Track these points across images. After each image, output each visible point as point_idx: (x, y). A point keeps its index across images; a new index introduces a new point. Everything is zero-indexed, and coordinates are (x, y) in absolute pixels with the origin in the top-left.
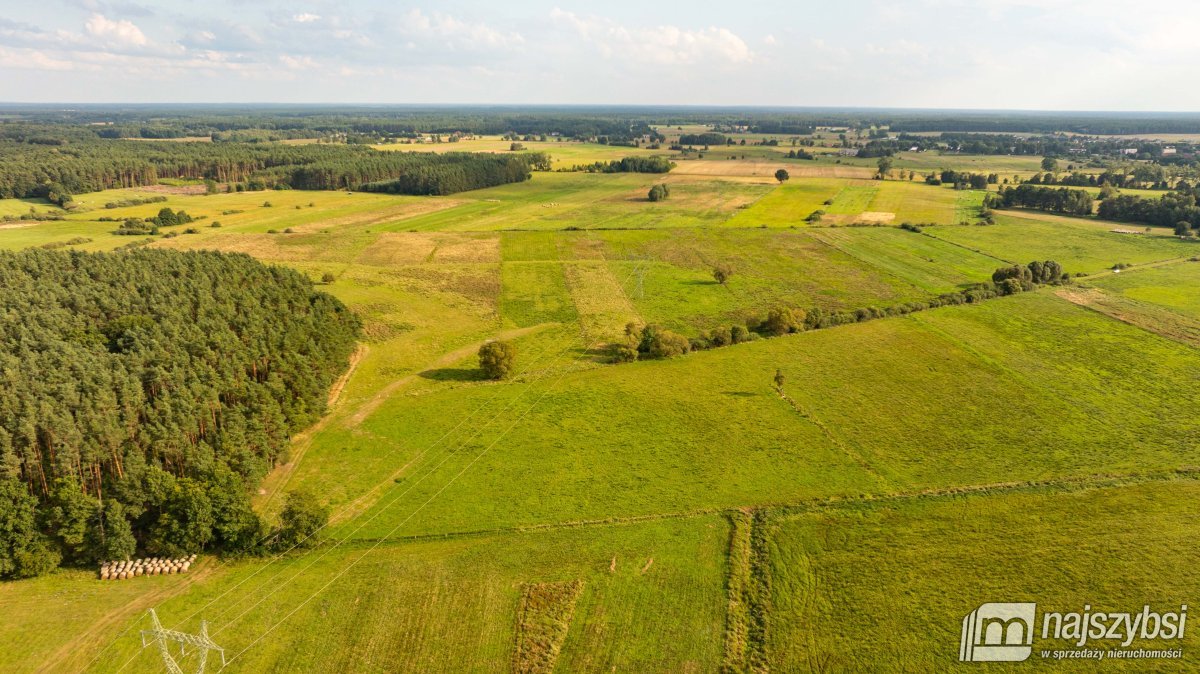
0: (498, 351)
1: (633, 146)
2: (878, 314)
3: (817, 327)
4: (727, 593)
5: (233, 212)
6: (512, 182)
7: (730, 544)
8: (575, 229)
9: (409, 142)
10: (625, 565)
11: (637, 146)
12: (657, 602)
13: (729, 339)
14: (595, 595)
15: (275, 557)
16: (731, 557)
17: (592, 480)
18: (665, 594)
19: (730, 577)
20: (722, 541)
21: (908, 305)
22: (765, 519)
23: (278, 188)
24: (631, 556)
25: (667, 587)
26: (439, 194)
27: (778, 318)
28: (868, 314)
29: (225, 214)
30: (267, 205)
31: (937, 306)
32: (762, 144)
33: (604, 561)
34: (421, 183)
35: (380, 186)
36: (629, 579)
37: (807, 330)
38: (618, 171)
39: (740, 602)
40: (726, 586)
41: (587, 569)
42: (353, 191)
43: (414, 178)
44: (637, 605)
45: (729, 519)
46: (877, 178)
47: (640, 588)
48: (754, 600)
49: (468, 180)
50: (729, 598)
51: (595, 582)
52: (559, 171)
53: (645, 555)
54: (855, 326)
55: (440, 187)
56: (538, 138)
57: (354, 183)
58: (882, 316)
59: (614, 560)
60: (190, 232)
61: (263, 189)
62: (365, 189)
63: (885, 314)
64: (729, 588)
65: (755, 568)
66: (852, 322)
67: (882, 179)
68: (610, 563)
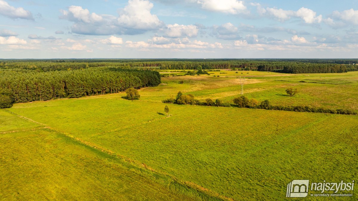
29: (220, 73)
30: (237, 73)
42: (271, 72)
62: (274, 71)
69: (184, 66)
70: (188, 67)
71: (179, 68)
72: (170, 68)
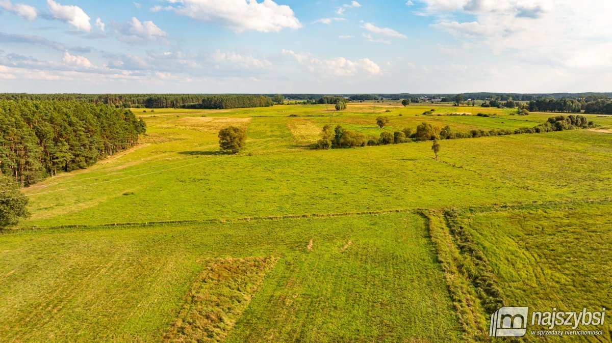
0: (232, 132)
2: (485, 133)
3: (448, 138)
4: (440, 267)
6: (263, 106)
7: (428, 230)
8: (295, 116)
10: (322, 245)
12: (361, 274)
13: (392, 140)
14: (287, 269)
16: (432, 238)
17: (294, 195)
18: (368, 267)
19: (437, 254)
20: (419, 229)
21: (502, 131)
22: (456, 214)
24: (330, 239)
25: (369, 261)
26: (223, 108)
27: (424, 129)
28: (479, 133)
31: (519, 133)
33: (301, 242)
34: (213, 103)
35: (192, 105)
36: (327, 256)
37: (442, 139)
38: (318, 104)
39: (457, 274)
40: (437, 261)
41: (282, 248)
42: (177, 108)
43: (210, 99)
44: (336, 277)
45: (422, 214)
46: (455, 105)
47: (340, 263)
48: (474, 272)
49: (239, 102)
50: (444, 271)
51: (289, 259)
52: (288, 104)
53: (344, 238)
54: (472, 140)
55: (224, 105)
57: (178, 104)
58: (488, 135)
59: (311, 241)
62: (184, 107)
63: (489, 134)
64: (441, 262)
65: (461, 248)
66: (469, 137)
67: (458, 106)
68: (307, 244)
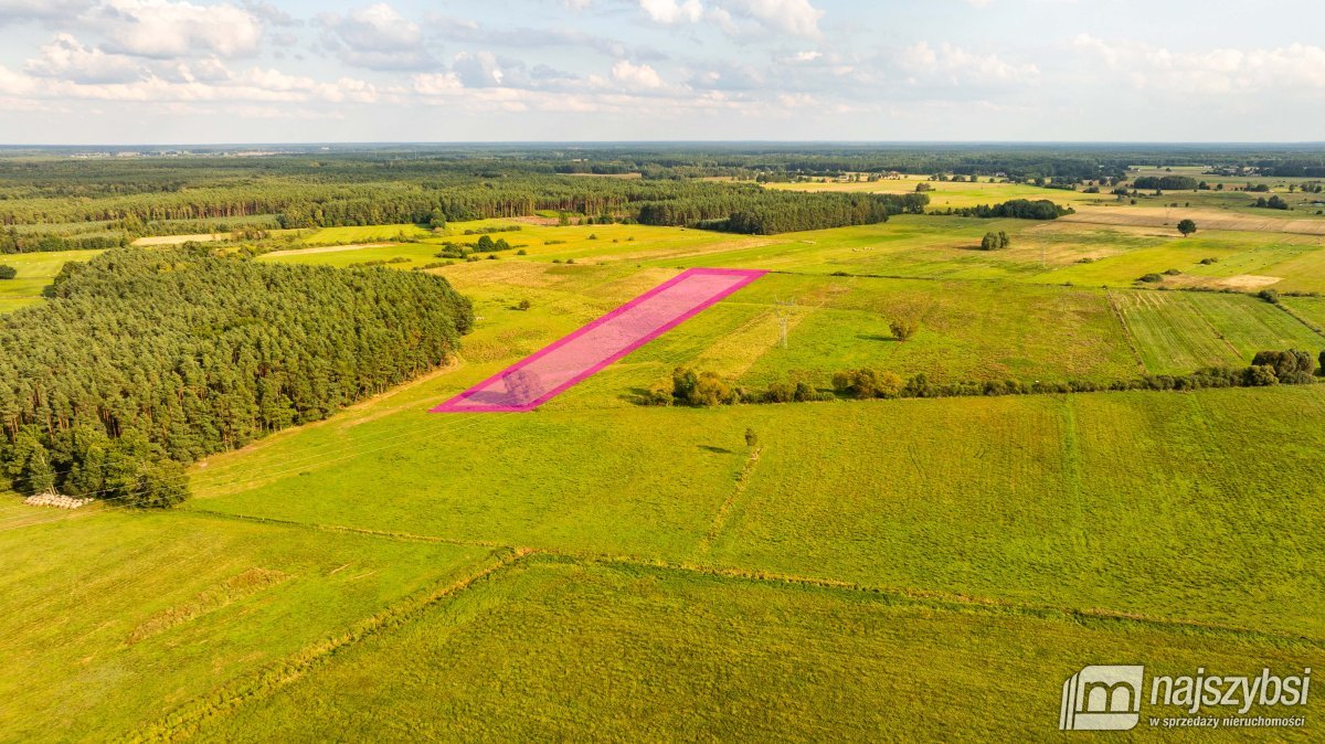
1: (1069, 189)
5: (555, 242)
6: (860, 223)
9: (823, 181)
10: (347, 571)
11: (1073, 189)
13: (789, 396)
15: (137, 510)
23: (625, 223)
24: (364, 565)
29: (546, 244)
30: (593, 237)
32: (1247, 189)
34: (747, 222)
35: (712, 223)
37: (904, 397)
38: (995, 216)
42: (688, 228)
43: (741, 216)
45: (491, 554)
52: (931, 214)
53: (376, 567)
55: (765, 225)
56: (968, 178)
57: (690, 221)
59: (347, 565)
60: (492, 258)
61: (611, 223)
62: (698, 226)
69: (376, 213)
70: (389, 215)
71: (355, 219)
72: (323, 223)
